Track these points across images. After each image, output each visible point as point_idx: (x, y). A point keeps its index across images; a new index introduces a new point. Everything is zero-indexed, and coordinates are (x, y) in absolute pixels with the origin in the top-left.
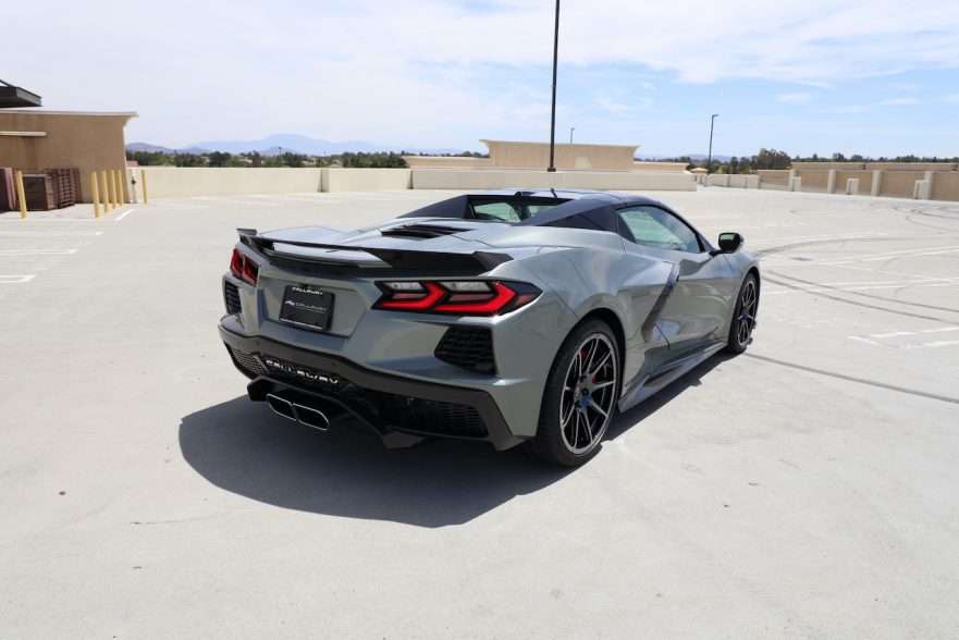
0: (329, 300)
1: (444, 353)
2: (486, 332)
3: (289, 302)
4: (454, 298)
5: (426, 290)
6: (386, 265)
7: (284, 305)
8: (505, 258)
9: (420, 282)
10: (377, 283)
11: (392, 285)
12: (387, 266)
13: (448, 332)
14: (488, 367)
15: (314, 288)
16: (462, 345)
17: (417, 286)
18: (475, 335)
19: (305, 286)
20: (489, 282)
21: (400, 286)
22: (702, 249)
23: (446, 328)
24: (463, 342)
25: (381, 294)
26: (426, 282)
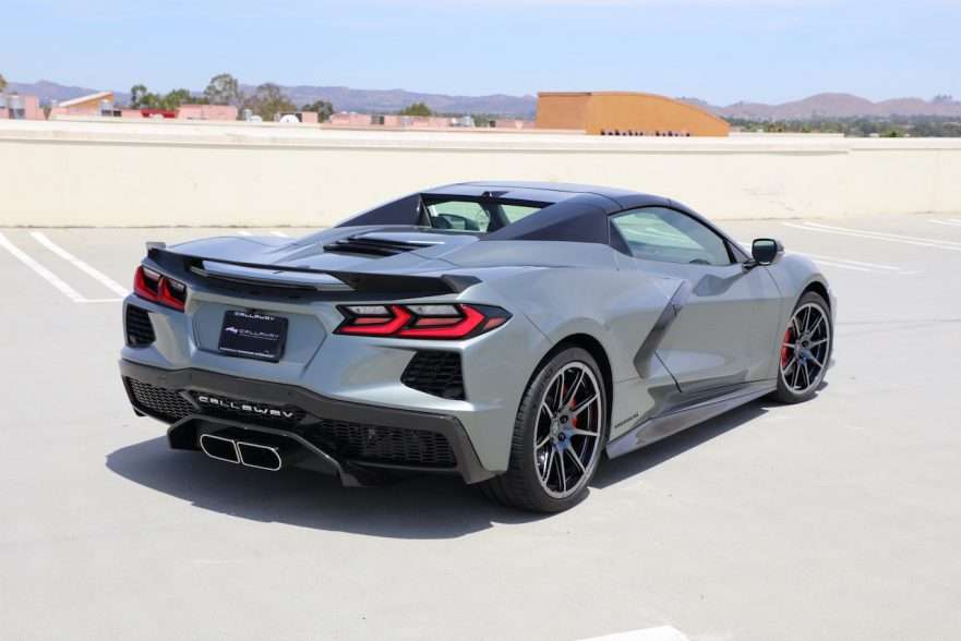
0: (280, 325)
1: (412, 379)
2: (455, 357)
3: (232, 329)
4: (422, 322)
5: (391, 315)
6: (348, 288)
7: (223, 331)
8: (471, 281)
9: (386, 306)
10: (337, 307)
11: (354, 309)
12: (350, 289)
13: (415, 356)
14: (457, 392)
15: (262, 312)
16: (430, 371)
17: (381, 310)
18: (443, 360)
19: (253, 311)
20: (456, 305)
21: (363, 310)
22: (733, 260)
23: (414, 353)
24: (431, 367)
25: (343, 318)
26: (392, 305)
